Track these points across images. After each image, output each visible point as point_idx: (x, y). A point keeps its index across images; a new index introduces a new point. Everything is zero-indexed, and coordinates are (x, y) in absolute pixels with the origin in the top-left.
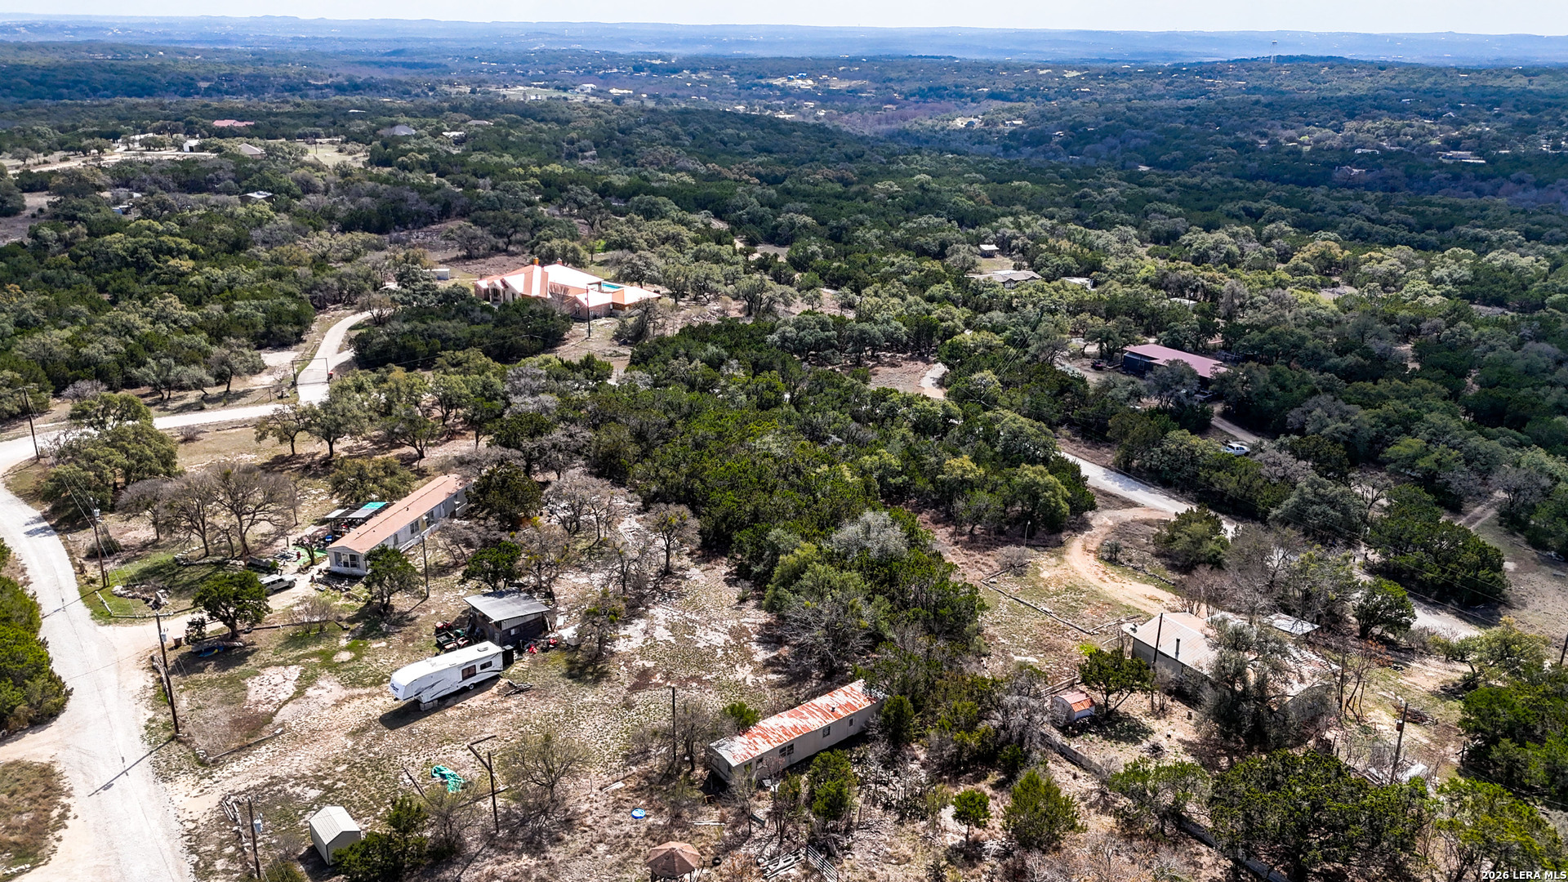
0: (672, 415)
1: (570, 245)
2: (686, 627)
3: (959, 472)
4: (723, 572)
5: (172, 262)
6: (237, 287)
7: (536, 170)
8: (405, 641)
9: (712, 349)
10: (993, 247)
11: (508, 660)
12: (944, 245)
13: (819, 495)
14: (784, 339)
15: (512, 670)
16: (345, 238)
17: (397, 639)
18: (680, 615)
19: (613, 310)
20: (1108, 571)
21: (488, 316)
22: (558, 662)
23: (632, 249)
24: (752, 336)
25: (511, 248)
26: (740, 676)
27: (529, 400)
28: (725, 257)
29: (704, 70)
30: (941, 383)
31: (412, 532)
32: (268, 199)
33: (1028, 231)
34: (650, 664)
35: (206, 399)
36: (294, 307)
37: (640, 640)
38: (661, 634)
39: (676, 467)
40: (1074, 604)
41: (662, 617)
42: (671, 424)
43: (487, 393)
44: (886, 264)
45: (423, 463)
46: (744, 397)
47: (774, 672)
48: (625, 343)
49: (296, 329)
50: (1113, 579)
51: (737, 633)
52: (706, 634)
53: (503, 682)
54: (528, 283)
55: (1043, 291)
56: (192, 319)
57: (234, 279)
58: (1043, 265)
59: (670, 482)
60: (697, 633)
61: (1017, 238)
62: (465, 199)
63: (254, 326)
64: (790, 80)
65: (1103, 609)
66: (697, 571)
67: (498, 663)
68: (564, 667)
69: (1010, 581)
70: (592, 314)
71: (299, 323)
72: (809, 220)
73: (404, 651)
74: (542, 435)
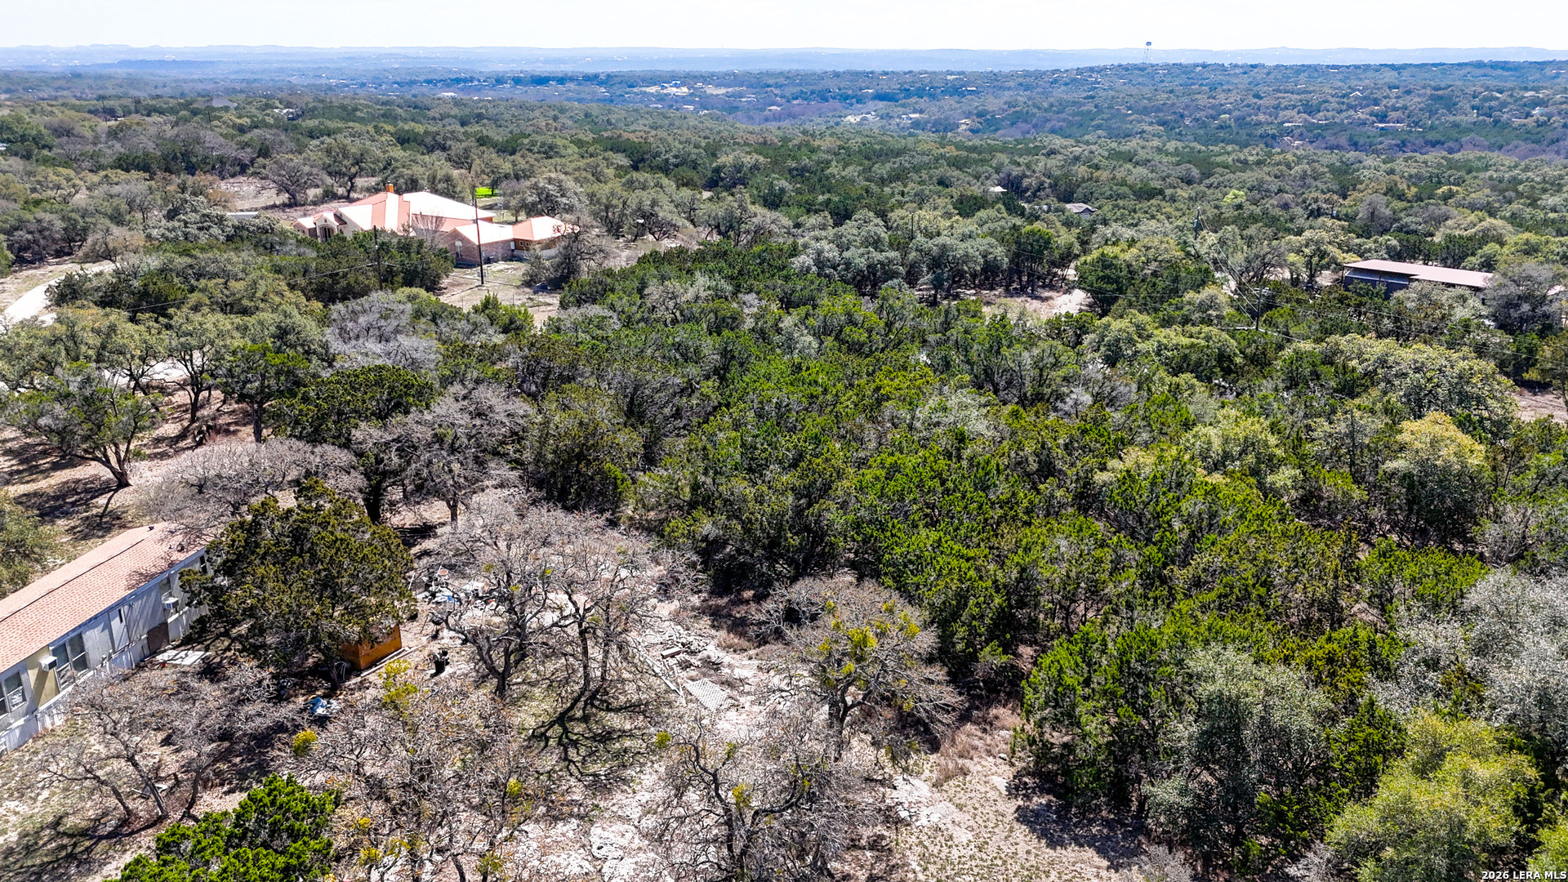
4: (998, 780)
12: (944, 184)
19: (516, 250)
48: (543, 290)
54: (379, 216)
59: (755, 511)
61: (1029, 177)
66: (919, 788)
70: (484, 255)
74: (407, 413)
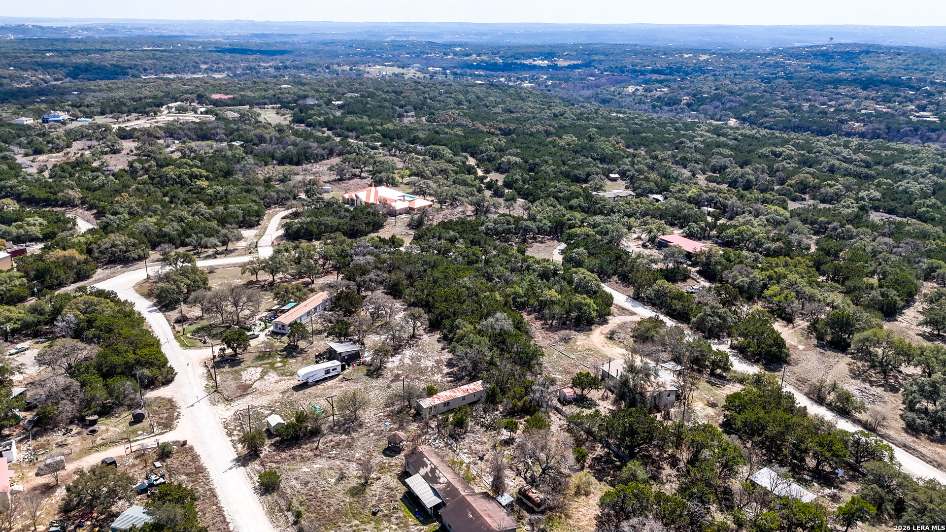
0: (426, 266)
1: (391, 175)
3: (549, 297)
4: (437, 337)
5: (198, 183)
6: (229, 196)
7: (380, 128)
11: (343, 368)
15: (345, 372)
16: (280, 168)
17: (300, 359)
19: (409, 211)
20: (607, 342)
21: (347, 214)
22: (364, 369)
23: (422, 177)
27: (361, 258)
28: (469, 182)
29: (485, 54)
32: (241, 146)
35: (217, 253)
36: (256, 208)
39: (423, 291)
43: (343, 255)
49: (257, 218)
53: (341, 376)
54: (368, 195)
56: (210, 214)
57: (228, 192)
61: (629, 171)
62: (341, 147)
63: (238, 217)
64: (534, 60)
66: (426, 336)
67: (339, 369)
68: (365, 372)
70: (398, 212)
71: (258, 216)
72: (518, 160)
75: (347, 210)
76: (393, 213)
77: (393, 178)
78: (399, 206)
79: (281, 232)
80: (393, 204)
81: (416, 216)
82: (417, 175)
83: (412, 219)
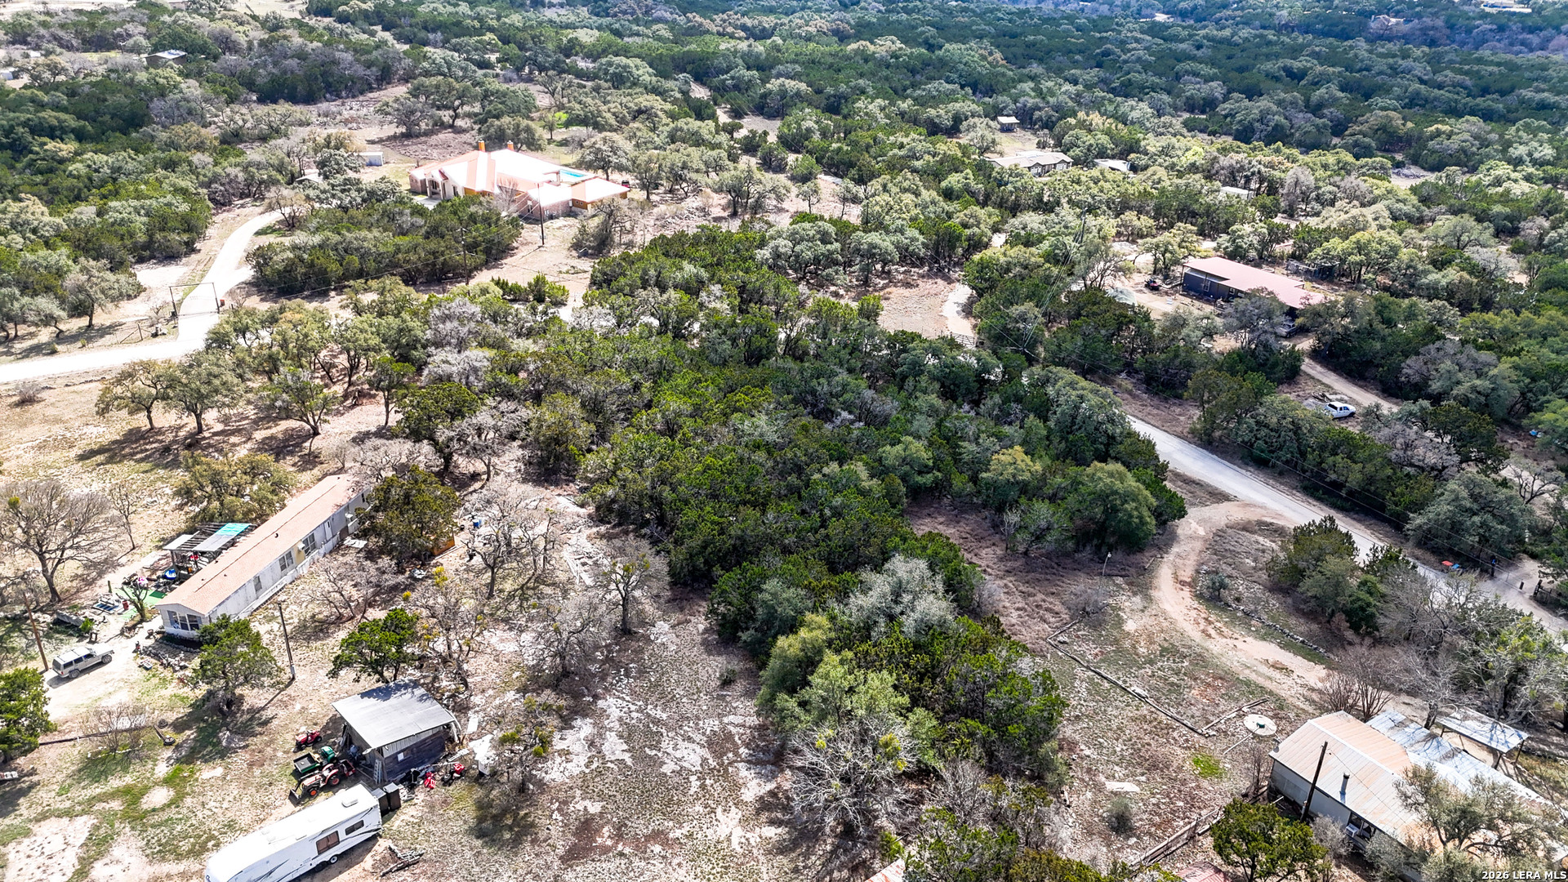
0: (637, 377)
1: (524, 123)
2: (648, 733)
3: (1011, 470)
4: (701, 627)
5: (51, 145)
8: (251, 765)
9: (689, 269)
10: (1013, 120)
12: (958, 119)
13: (827, 512)
14: (777, 255)
15: (397, 823)
16: (263, 110)
17: (241, 760)
18: (640, 710)
19: (573, 209)
20: (1212, 618)
21: (420, 221)
22: (467, 802)
23: (597, 126)
24: (738, 251)
25: (459, 123)
26: (723, 831)
27: (454, 356)
28: (707, 137)
30: (967, 310)
31: (283, 567)
32: (179, 60)
33: (1052, 100)
34: (594, 808)
35: (61, 338)
36: (184, 207)
37: (583, 760)
38: (615, 747)
40: (1174, 679)
41: (615, 713)
42: (637, 387)
44: (893, 145)
45: (317, 443)
46: (727, 345)
47: (772, 822)
48: (585, 254)
49: (185, 237)
50: (1221, 633)
51: (719, 744)
52: (675, 748)
54: (472, 173)
55: (1078, 182)
56: (57, 228)
57: (120, 168)
58: (1074, 145)
59: (631, 487)
60: (663, 745)
61: (1040, 109)
62: (409, 61)
63: (132, 235)
65: (1216, 688)
66: (666, 627)
67: (373, 820)
68: (471, 815)
69: (1085, 639)
70: (547, 213)
71: (189, 229)
72: (803, 86)
73: (247, 785)
74: (463, 417)
75: (419, 211)
76: (534, 216)
77: (528, 130)
78: (548, 197)
79: (248, 273)
80: (534, 194)
81: (596, 221)
82: (583, 121)
83: (583, 230)
